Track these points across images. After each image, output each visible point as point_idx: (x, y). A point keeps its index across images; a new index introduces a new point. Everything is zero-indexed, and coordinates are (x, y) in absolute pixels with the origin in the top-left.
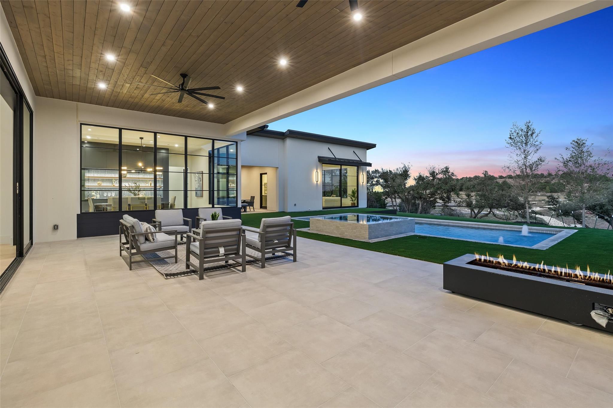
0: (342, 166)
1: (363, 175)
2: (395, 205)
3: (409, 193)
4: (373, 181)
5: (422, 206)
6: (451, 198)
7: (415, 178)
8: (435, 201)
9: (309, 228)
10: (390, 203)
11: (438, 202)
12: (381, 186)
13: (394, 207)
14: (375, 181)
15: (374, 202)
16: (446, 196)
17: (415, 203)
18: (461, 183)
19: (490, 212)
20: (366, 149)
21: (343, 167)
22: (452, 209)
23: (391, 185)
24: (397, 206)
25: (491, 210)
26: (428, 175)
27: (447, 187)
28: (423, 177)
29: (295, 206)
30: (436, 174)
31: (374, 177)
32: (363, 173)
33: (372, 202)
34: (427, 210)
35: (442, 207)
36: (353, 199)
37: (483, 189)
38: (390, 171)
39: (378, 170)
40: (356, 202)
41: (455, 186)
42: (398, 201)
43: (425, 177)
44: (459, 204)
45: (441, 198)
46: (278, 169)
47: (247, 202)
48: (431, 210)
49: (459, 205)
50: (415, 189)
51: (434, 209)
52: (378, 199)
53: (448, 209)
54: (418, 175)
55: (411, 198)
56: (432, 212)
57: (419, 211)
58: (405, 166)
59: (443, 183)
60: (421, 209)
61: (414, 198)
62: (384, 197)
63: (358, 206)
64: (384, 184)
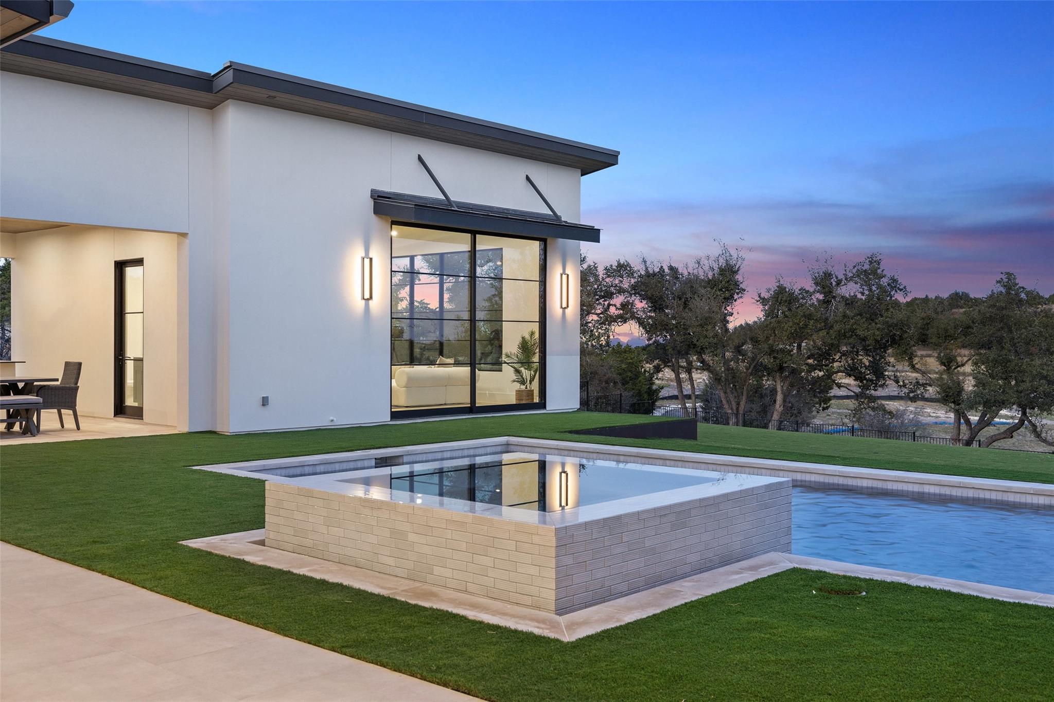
0: (477, 236)
1: (564, 277)
2: (689, 392)
3: (738, 350)
4: (609, 305)
5: (784, 401)
6: (885, 371)
7: (762, 296)
8: (828, 382)
9: (257, 534)
10: (673, 387)
11: (839, 386)
12: (637, 326)
13: (685, 404)
14: (618, 306)
15: (615, 383)
16: (867, 364)
17: (760, 386)
18: (923, 315)
19: (1022, 422)
20: (579, 172)
21: (485, 243)
22: (887, 407)
23: (674, 322)
24: (697, 397)
25: (1024, 413)
26: (810, 286)
27: (873, 331)
28: (791, 294)
29: (263, 405)
30: (834, 283)
31: (612, 289)
32: (564, 269)
33: (607, 382)
34: (800, 413)
35: (852, 404)
36: (526, 373)
37: (1002, 338)
38: (671, 268)
39: (628, 265)
40: (535, 386)
41: (902, 326)
42: (701, 378)
43: (797, 292)
44: (913, 392)
45: (852, 371)
46: (187, 242)
47: (40, 391)
48: (814, 413)
49: (911, 395)
50: (761, 338)
51: (824, 409)
52: (629, 374)
53: (873, 409)
54: (773, 286)
55: (747, 369)
56: (817, 421)
57: (776, 416)
58: (726, 250)
59: (861, 315)
60: (782, 408)
61: (758, 369)
62: (651, 366)
63: (542, 405)
64: (650, 317)
